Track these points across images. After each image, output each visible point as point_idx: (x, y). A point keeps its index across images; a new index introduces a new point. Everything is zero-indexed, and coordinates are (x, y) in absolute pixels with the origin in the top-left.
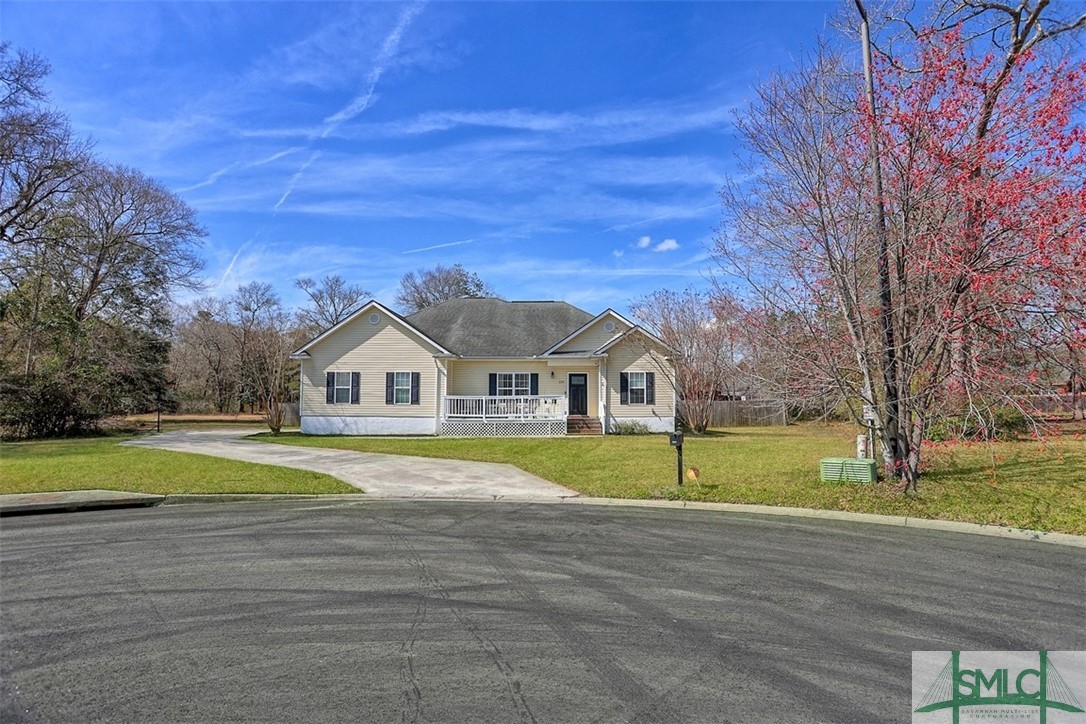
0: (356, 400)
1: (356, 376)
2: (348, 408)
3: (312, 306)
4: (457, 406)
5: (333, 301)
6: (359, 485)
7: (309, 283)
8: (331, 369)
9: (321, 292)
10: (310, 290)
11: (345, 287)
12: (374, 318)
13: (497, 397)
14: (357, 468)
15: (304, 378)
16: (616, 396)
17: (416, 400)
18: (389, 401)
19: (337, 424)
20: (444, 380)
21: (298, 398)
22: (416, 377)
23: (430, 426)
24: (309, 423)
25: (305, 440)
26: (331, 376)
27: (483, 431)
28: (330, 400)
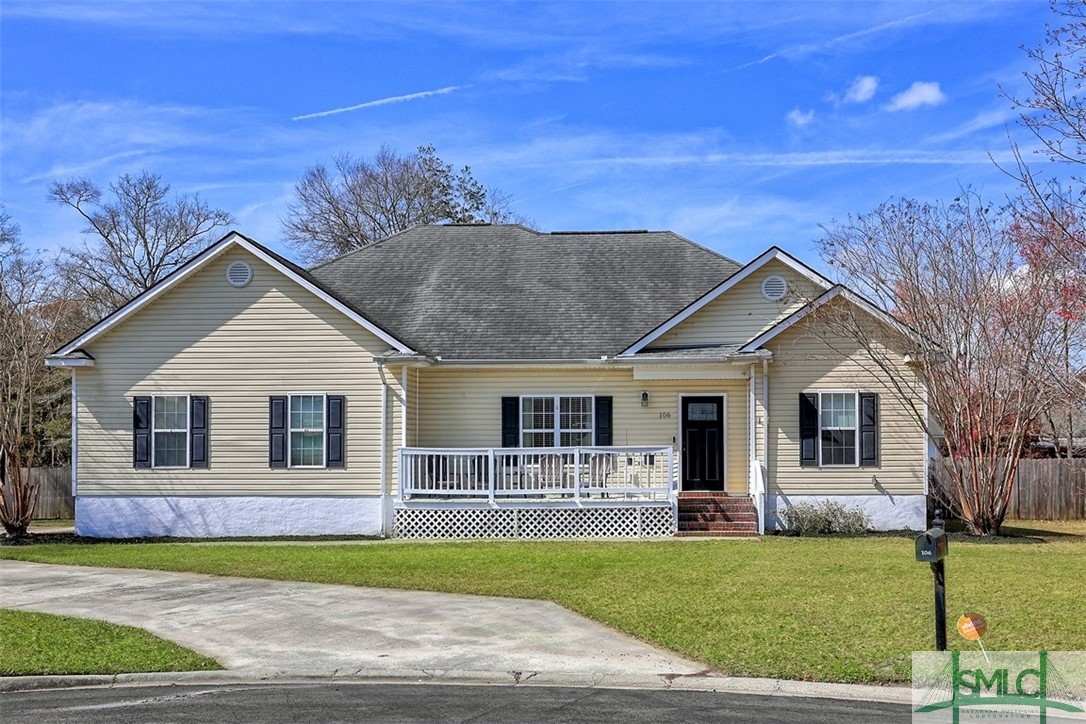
0: (201, 459)
1: (201, 405)
2: (183, 476)
3: (95, 244)
4: (434, 471)
5: (142, 234)
6: (211, 649)
7: (82, 190)
8: (145, 388)
9: (113, 214)
10: (88, 208)
11: (169, 201)
12: (238, 273)
13: (521, 451)
14: (207, 612)
15: (80, 411)
16: (789, 448)
17: (337, 458)
18: (277, 460)
19: (160, 513)
20: (401, 413)
21: (66, 456)
22: (337, 407)
23: (370, 516)
24: (97, 511)
25: (90, 552)
26: (142, 406)
27: (485, 528)
28: (141, 458)
